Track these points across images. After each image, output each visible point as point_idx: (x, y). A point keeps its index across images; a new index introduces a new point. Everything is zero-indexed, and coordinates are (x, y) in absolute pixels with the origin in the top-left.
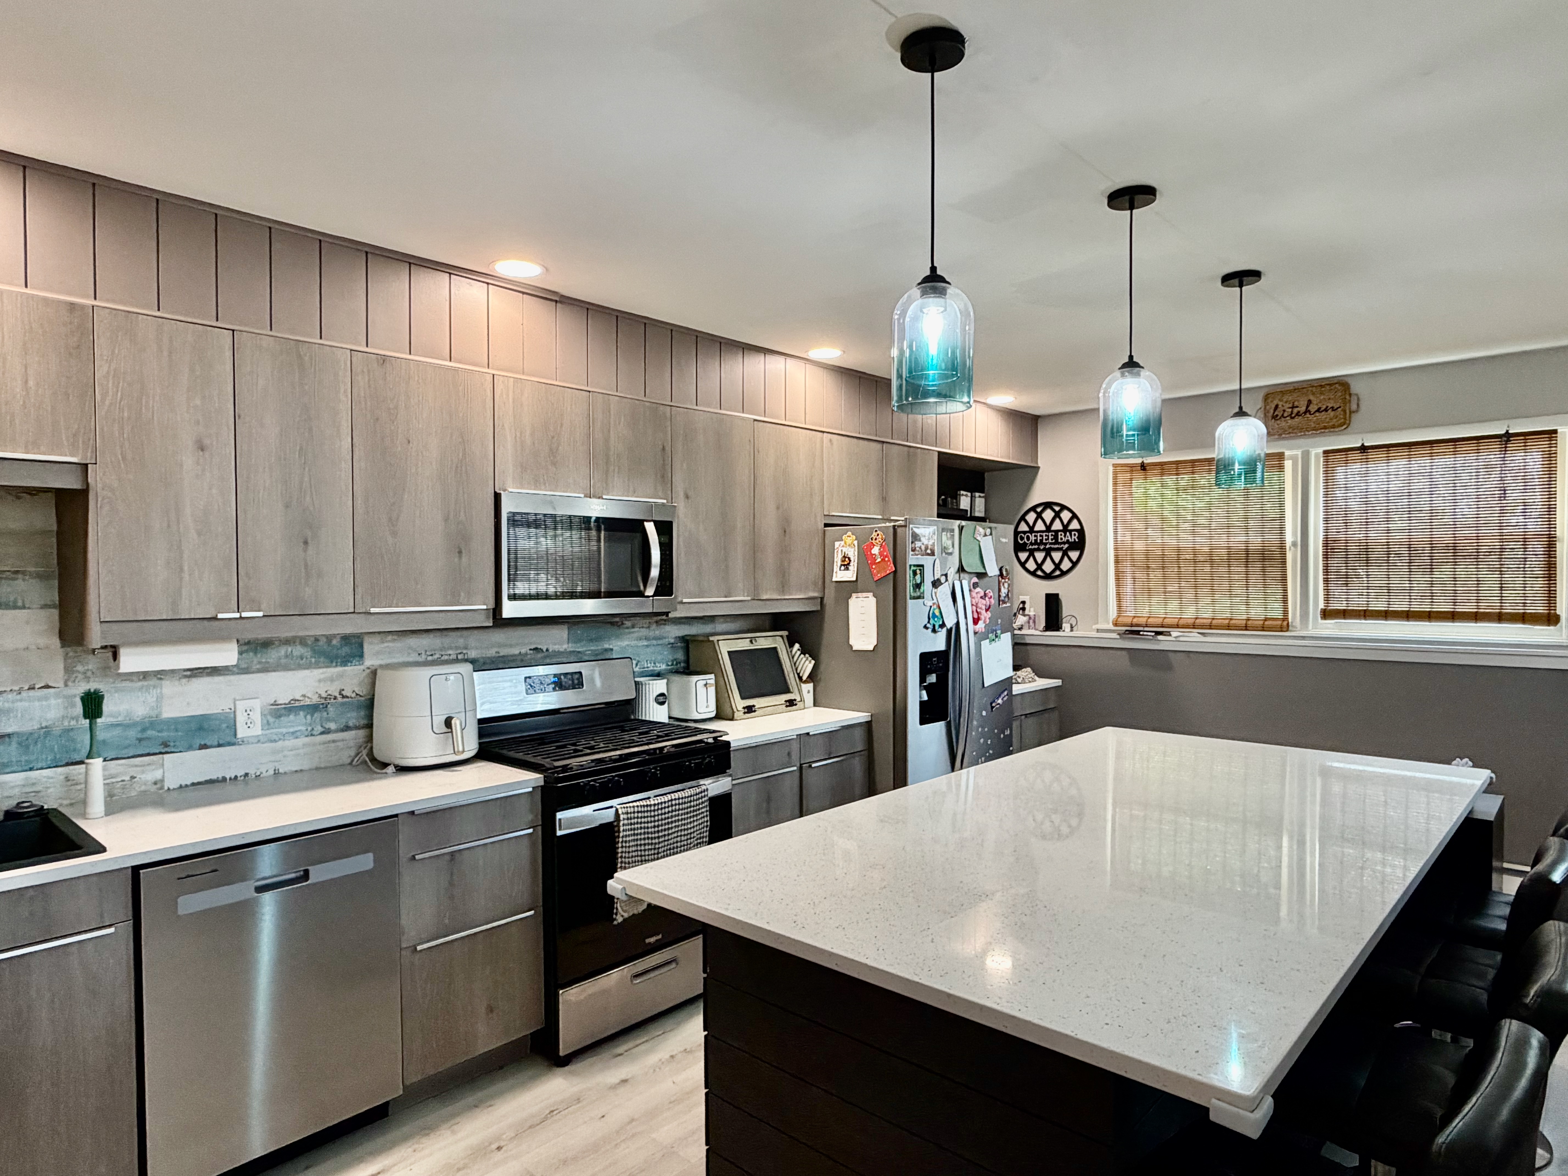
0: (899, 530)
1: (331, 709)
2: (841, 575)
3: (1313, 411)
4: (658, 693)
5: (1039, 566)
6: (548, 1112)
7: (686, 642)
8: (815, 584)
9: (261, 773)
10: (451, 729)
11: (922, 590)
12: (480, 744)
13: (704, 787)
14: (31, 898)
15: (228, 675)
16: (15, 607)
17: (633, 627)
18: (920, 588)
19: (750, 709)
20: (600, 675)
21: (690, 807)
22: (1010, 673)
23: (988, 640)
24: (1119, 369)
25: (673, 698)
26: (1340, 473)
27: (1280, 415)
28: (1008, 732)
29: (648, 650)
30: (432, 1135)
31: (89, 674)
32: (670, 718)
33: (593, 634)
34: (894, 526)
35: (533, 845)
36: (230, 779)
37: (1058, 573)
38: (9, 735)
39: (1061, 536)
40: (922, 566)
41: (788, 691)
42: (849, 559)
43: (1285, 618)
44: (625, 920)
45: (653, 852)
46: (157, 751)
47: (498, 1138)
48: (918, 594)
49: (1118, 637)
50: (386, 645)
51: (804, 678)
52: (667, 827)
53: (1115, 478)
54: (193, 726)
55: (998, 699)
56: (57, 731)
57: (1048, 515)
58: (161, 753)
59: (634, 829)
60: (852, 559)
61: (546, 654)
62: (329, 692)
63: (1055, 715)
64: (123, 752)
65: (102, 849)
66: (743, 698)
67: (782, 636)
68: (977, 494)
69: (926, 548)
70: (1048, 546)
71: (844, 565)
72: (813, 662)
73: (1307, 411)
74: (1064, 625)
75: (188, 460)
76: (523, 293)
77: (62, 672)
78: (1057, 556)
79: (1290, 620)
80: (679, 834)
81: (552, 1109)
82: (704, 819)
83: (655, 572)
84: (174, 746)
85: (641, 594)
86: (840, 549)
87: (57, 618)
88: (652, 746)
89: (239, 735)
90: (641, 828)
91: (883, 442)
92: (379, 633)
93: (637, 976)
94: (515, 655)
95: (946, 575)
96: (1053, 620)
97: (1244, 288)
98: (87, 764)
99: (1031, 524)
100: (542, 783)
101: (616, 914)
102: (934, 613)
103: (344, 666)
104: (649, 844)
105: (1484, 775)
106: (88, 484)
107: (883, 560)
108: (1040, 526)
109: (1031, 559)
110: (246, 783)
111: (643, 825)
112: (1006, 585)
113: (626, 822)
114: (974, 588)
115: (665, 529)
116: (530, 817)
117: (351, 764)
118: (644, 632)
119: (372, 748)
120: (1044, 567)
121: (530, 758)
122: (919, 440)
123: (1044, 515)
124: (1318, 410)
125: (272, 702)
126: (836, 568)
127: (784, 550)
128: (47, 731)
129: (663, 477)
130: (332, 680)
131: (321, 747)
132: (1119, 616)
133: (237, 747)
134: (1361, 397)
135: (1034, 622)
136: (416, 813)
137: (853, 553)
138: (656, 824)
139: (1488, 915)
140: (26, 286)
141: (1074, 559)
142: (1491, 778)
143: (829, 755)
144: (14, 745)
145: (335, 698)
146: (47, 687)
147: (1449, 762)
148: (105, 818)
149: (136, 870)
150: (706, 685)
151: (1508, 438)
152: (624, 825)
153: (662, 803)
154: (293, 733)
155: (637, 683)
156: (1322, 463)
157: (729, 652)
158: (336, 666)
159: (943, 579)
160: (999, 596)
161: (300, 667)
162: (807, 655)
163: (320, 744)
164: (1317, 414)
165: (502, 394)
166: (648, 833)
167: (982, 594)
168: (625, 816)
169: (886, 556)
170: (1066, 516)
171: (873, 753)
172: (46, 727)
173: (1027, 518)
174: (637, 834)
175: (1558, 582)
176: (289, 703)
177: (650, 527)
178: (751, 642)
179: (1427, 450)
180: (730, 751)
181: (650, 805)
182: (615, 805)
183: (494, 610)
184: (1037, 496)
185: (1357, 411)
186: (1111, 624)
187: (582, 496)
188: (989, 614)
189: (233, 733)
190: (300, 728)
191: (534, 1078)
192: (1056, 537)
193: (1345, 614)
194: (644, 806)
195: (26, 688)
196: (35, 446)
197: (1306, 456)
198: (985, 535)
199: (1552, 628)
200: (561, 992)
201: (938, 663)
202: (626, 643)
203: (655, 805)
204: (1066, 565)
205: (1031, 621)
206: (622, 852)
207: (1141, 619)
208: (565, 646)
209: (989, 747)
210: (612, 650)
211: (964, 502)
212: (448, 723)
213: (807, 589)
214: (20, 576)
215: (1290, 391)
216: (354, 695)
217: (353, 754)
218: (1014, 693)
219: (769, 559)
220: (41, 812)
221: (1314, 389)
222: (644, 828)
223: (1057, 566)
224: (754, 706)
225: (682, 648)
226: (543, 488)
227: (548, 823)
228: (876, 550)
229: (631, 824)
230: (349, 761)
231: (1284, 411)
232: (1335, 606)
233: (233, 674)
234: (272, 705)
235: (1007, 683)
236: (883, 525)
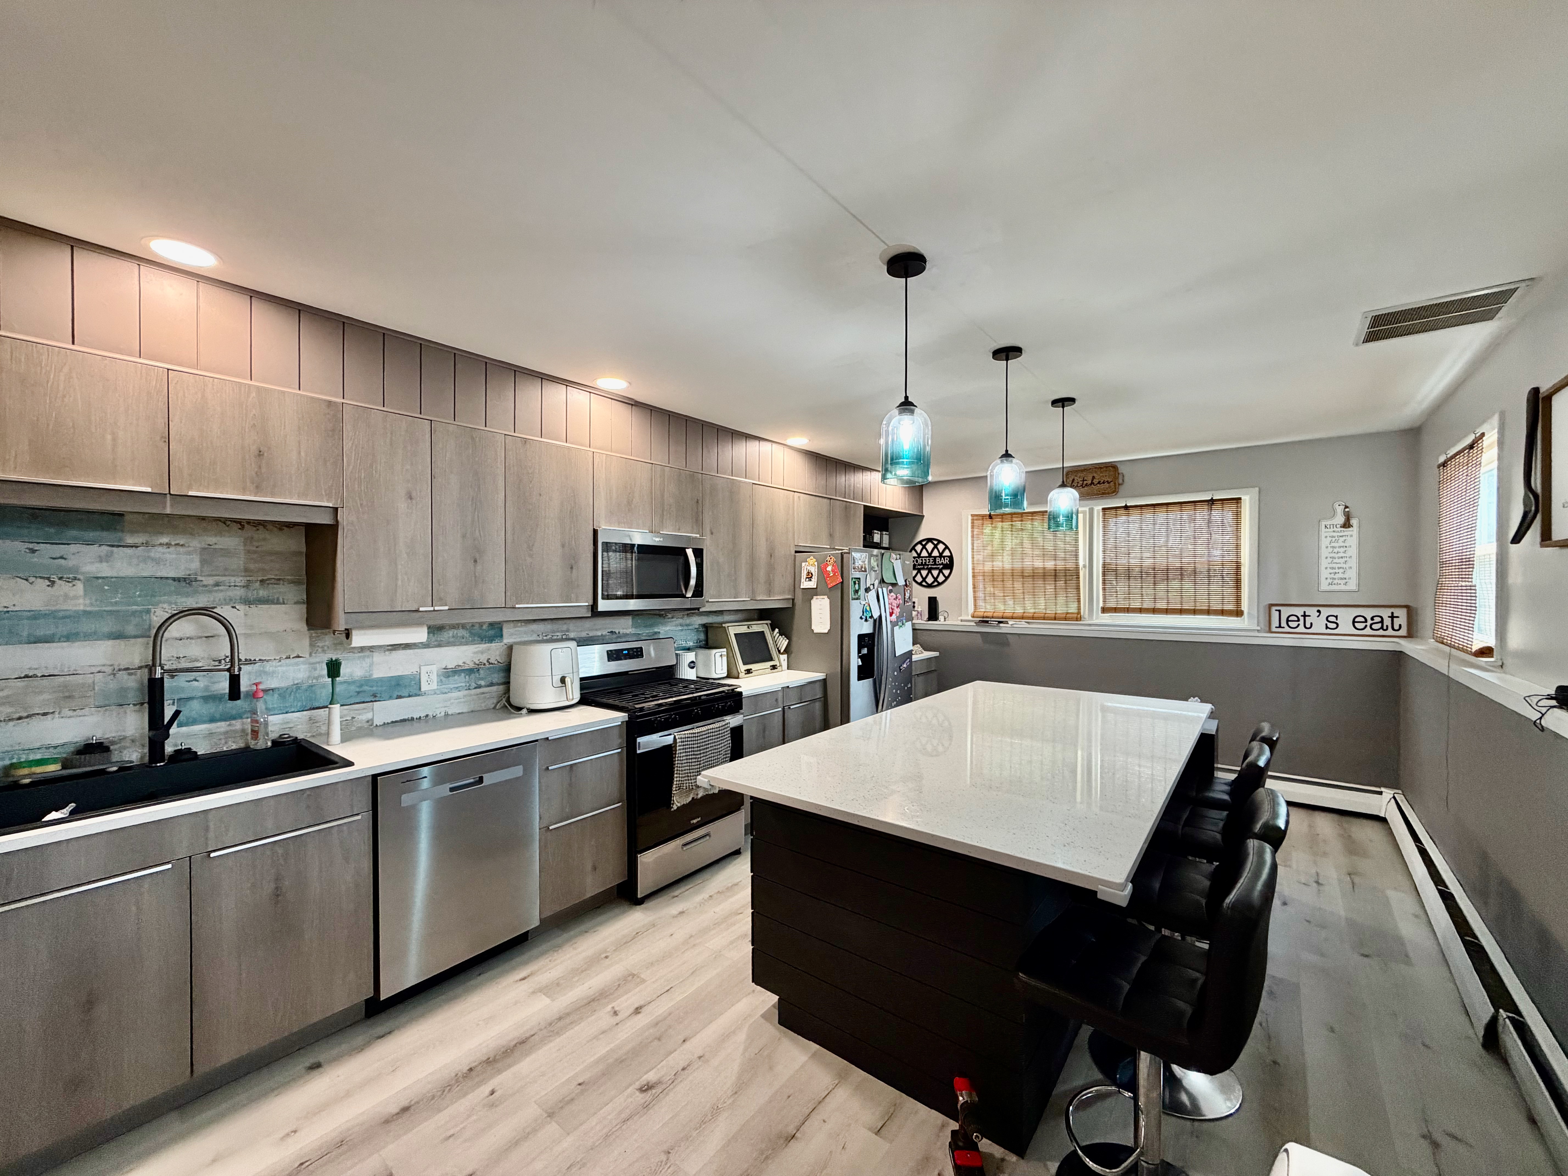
0: (845, 555)
1: (481, 672)
2: (806, 584)
3: (1096, 483)
4: (690, 661)
5: (924, 579)
6: (635, 933)
7: (706, 628)
8: (789, 591)
9: (437, 715)
10: (565, 684)
11: (859, 594)
12: (581, 694)
13: (727, 721)
14: (309, 795)
15: (415, 649)
16: (278, 603)
17: (672, 618)
18: (858, 593)
19: (749, 671)
20: (654, 649)
21: (719, 734)
22: (911, 647)
23: (898, 627)
24: (1000, 458)
25: (700, 664)
26: (1112, 521)
27: (1076, 485)
28: (909, 686)
29: (682, 633)
30: (560, 951)
31: (326, 648)
32: (697, 677)
33: (649, 622)
34: (842, 553)
35: (621, 760)
36: (417, 719)
37: (936, 583)
38: (273, 690)
39: (938, 560)
40: (859, 579)
41: (771, 659)
42: (812, 574)
43: (1079, 613)
44: (678, 808)
45: (697, 763)
46: (370, 700)
47: (606, 951)
48: (857, 596)
49: (975, 624)
50: (517, 629)
51: (782, 651)
52: (705, 747)
53: (973, 523)
54: (393, 683)
55: (904, 663)
56: (304, 686)
57: (930, 546)
58: (372, 701)
59: (685, 749)
60: (814, 574)
61: (618, 635)
62: (481, 661)
63: (934, 675)
64: (346, 701)
65: (350, 764)
66: (745, 664)
67: (767, 624)
68: (884, 533)
69: (862, 567)
70: (930, 566)
71: (808, 578)
72: (787, 641)
73: (1092, 483)
74: (940, 617)
75: (402, 505)
76: (612, 399)
77: (308, 648)
78: (935, 573)
79: (1082, 614)
80: (713, 752)
81: (637, 931)
82: (727, 742)
83: (693, 582)
84: (380, 697)
85: (684, 596)
86: (805, 567)
87: (305, 611)
88: (695, 695)
89: (423, 690)
90: (689, 748)
91: (831, 499)
92: (513, 621)
93: (685, 845)
94: (599, 636)
95: (873, 585)
96: (933, 615)
97: (1065, 408)
98: (329, 708)
99: (919, 552)
100: (627, 719)
101: (673, 804)
102: (866, 609)
103: (491, 643)
104: (694, 758)
105: (1208, 707)
106: (337, 521)
107: (834, 574)
108: (924, 554)
109: (919, 574)
110: (427, 722)
111: (691, 746)
112: (909, 591)
113: (680, 744)
114: (890, 593)
115: (698, 553)
116: (620, 741)
117: (494, 708)
118: (680, 621)
119: (509, 697)
120: (927, 580)
121: (617, 703)
122: (852, 497)
123: (927, 547)
124: (1099, 483)
125: (444, 667)
126: (803, 580)
127: (771, 568)
128: (297, 687)
129: (697, 520)
130: (482, 652)
131: (475, 697)
132: (975, 611)
133: (421, 697)
134: (1124, 474)
135: (921, 615)
136: (550, 738)
137: (814, 570)
138: (699, 745)
139: (1214, 791)
140: (300, 389)
141: (947, 575)
142: (1212, 709)
143: (801, 700)
144: (276, 696)
145: (484, 664)
146: (298, 657)
147: (1186, 700)
148: (341, 744)
149: (375, 777)
150: (721, 656)
151: (1213, 502)
152: (679, 746)
153: (700, 732)
154: (457, 688)
155: (677, 655)
156: (1101, 516)
157: (735, 634)
158: (485, 643)
159: (872, 587)
160: (905, 598)
161: (461, 644)
162: (783, 636)
163: (475, 695)
164: (1098, 485)
165: (598, 465)
166: (694, 751)
167: (895, 596)
168: (680, 740)
169: (837, 572)
170: (941, 547)
171: (827, 699)
172: (297, 684)
173: (916, 548)
174: (687, 752)
175: (1242, 590)
176: (455, 668)
177: (690, 552)
178: (748, 627)
179: (1164, 509)
180: (742, 699)
181: (695, 733)
182: (672, 733)
183: (592, 606)
184: (922, 535)
185: (1122, 484)
186: (970, 616)
187: (648, 531)
188: (899, 610)
189: (418, 688)
190: (462, 684)
191: (624, 912)
192: (935, 561)
193: (1115, 610)
194: (691, 734)
195: (284, 657)
196: (304, 495)
197: (1091, 511)
198: (897, 559)
199: (1239, 618)
200: (639, 856)
201: (869, 641)
202: (668, 628)
203: (698, 733)
204: (941, 579)
205: (919, 615)
206: (678, 764)
207: (989, 613)
208: (631, 630)
209: (898, 695)
210: (659, 632)
211: (877, 538)
212: (563, 680)
213: (783, 593)
214: (281, 582)
215: (1082, 471)
216: (496, 662)
217: (495, 701)
218: (913, 660)
219: (762, 574)
220: (296, 740)
221: (1096, 470)
222: (692, 748)
223: (936, 579)
224: (751, 669)
225: (704, 632)
226: (623, 525)
227: (631, 745)
228: (829, 568)
229: (684, 745)
230: (493, 706)
231: (1078, 483)
232: (1109, 605)
233: (420, 648)
234: (444, 669)
235: (909, 654)
236: (834, 552)
